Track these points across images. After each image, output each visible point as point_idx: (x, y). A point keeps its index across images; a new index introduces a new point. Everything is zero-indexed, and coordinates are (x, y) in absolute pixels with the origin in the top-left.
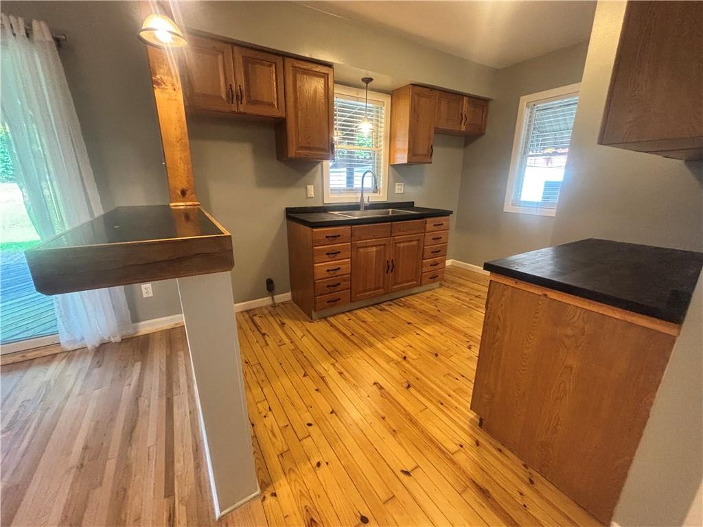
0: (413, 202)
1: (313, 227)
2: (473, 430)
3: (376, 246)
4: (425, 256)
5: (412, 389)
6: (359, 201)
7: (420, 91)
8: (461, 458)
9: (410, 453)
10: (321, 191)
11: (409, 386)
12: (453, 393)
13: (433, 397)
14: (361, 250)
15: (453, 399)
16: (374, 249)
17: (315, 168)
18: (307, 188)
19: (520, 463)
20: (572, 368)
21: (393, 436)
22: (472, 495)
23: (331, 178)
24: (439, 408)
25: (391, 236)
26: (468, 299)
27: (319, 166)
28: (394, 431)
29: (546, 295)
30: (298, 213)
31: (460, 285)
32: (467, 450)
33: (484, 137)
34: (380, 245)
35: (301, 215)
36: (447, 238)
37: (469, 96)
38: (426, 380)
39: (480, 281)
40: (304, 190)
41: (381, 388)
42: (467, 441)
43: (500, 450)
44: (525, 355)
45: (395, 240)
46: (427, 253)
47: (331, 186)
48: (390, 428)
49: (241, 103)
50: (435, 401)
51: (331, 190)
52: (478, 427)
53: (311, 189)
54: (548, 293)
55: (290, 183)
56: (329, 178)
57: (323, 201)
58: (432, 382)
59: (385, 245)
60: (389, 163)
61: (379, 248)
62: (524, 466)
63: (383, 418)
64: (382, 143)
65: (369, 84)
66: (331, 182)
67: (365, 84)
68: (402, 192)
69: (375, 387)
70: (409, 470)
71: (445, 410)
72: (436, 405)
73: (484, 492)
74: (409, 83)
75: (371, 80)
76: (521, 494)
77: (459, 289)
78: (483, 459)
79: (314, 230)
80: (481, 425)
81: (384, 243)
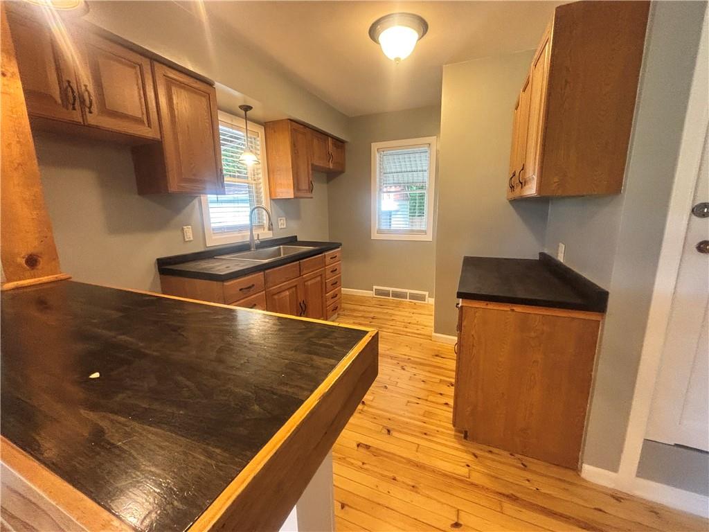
0: (296, 237)
1: (223, 281)
2: (463, 445)
3: (288, 289)
4: (328, 290)
5: (394, 434)
6: (248, 239)
7: (298, 128)
8: (477, 478)
9: (442, 500)
10: (202, 232)
11: (389, 431)
12: (425, 419)
13: (414, 431)
14: (276, 297)
15: (429, 424)
16: (287, 293)
17: (191, 204)
18: (183, 229)
19: (506, 453)
20: (537, 362)
21: (416, 492)
22: (508, 506)
23: (211, 215)
24: (427, 439)
25: (300, 276)
26: (368, 323)
27: (196, 202)
28: (413, 487)
29: (513, 310)
30: (176, 264)
31: (354, 310)
32: (473, 467)
33: (344, 174)
34: (291, 288)
35: (182, 265)
36: (340, 269)
37: (333, 138)
38: (397, 417)
39: (363, 303)
40: (179, 233)
41: (368, 447)
42: (468, 458)
43: (490, 452)
44: (500, 362)
45: (303, 278)
46: (329, 286)
47: (213, 225)
48: (408, 485)
49: (90, 112)
50: (418, 434)
51: (213, 229)
52: (465, 440)
53: (189, 231)
54: (514, 308)
55: (159, 224)
56: (209, 216)
57: (206, 244)
58: (401, 416)
59: (296, 286)
60: (270, 196)
61: (291, 290)
62: (511, 455)
63: (394, 479)
64: (260, 176)
65: (248, 112)
66: (212, 220)
67: (244, 112)
68: (285, 226)
69: (360, 449)
70: (456, 520)
71: (430, 438)
72: (422, 438)
73: (513, 498)
74: (287, 118)
75: (250, 108)
76: (528, 481)
77: (355, 314)
78: (488, 467)
79: (225, 284)
80: (466, 437)
81: (295, 284)
